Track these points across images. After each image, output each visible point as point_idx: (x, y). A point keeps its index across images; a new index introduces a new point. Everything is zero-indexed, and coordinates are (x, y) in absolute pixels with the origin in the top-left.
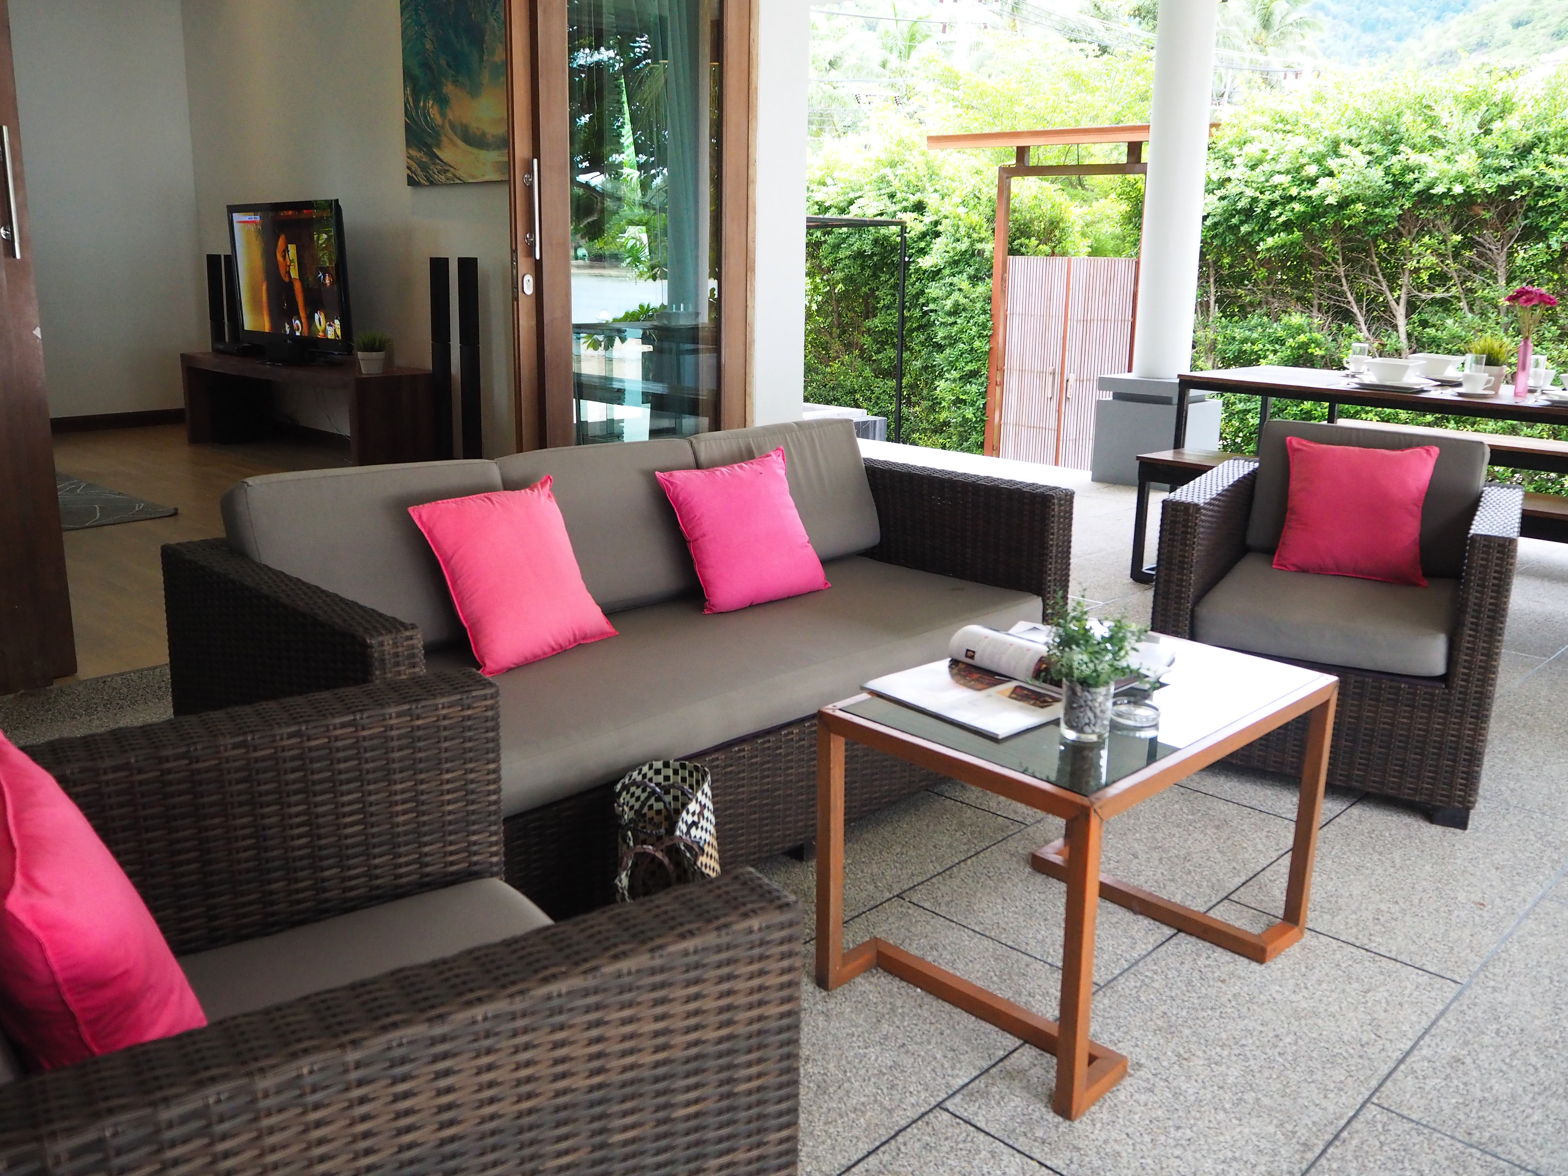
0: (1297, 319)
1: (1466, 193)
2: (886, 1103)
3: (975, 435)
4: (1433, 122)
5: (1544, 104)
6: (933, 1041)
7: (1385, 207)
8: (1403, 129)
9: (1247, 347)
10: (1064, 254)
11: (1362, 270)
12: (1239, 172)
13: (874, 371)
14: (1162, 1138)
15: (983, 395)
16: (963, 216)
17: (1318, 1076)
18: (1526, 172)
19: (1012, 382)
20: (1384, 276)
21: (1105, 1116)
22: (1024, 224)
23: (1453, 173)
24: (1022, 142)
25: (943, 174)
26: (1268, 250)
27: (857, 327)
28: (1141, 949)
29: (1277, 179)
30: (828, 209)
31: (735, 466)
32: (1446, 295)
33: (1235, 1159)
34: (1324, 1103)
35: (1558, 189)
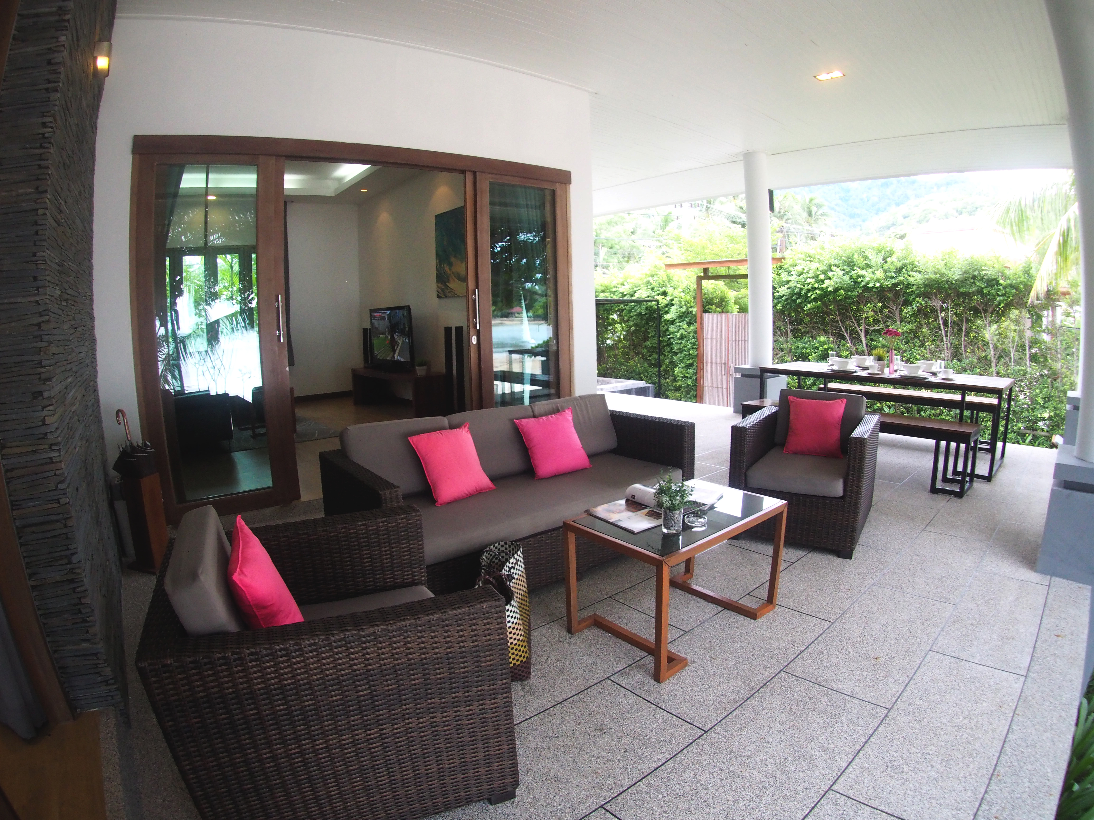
0: (823, 339)
1: (881, 286)
2: (587, 677)
3: (692, 392)
4: (866, 258)
5: (904, 252)
6: (611, 654)
7: (852, 292)
8: (855, 260)
9: (804, 351)
10: (727, 312)
11: (847, 318)
12: (794, 278)
13: (648, 364)
14: (695, 688)
15: (695, 374)
16: (683, 297)
17: (765, 663)
18: (901, 278)
19: (707, 368)
20: (855, 320)
21: (675, 681)
22: (710, 300)
23: (875, 278)
24: (706, 266)
25: (674, 279)
26: (809, 310)
27: (641, 346)
28: (707, 617)
29: (809, 281)
30: (625, 295)
31: (549, 416)
32: (879, 328)
33: (722, 695)
34: (764, 672)
35: (913, 285)
